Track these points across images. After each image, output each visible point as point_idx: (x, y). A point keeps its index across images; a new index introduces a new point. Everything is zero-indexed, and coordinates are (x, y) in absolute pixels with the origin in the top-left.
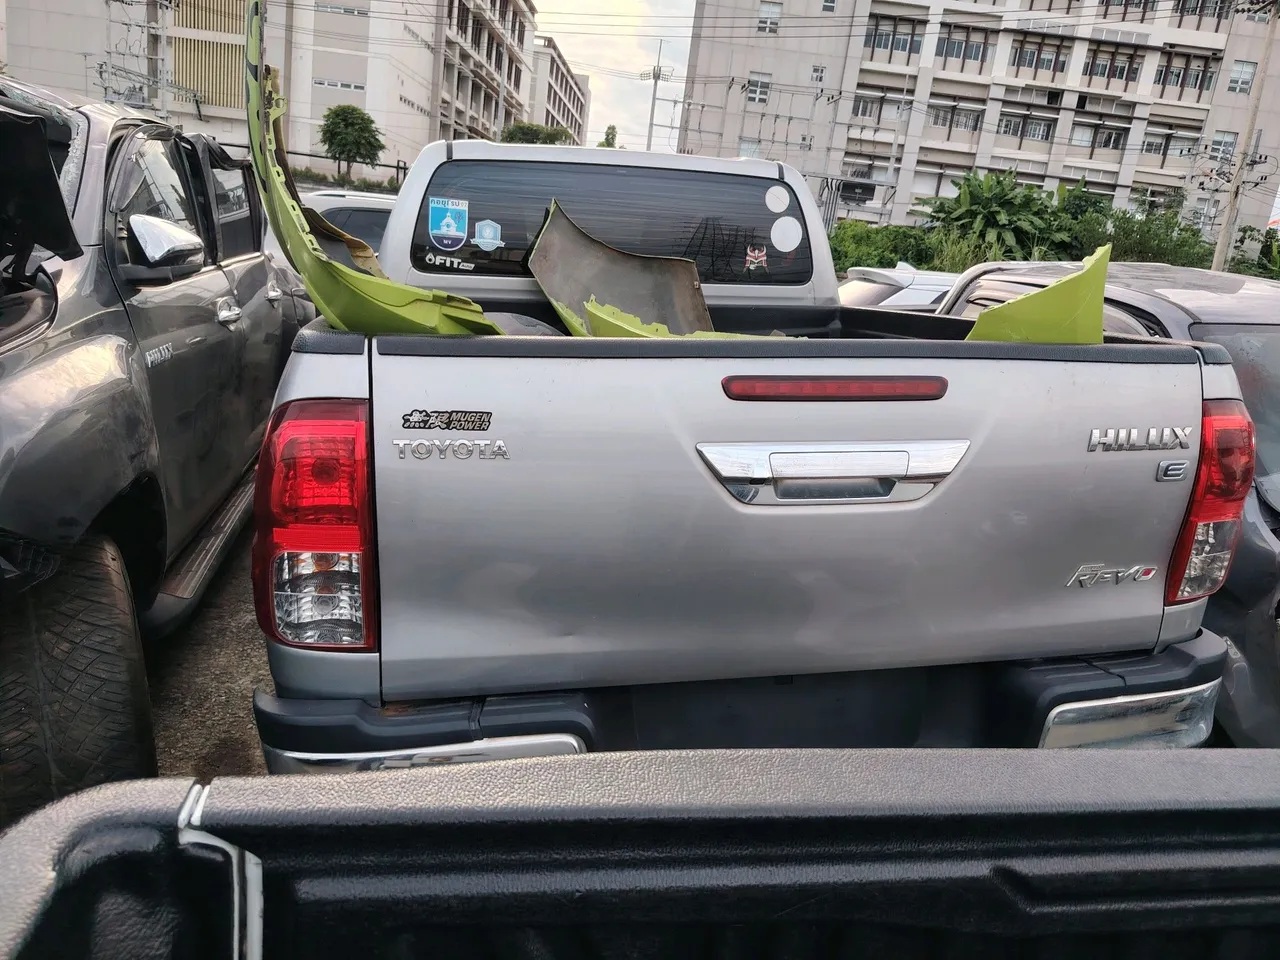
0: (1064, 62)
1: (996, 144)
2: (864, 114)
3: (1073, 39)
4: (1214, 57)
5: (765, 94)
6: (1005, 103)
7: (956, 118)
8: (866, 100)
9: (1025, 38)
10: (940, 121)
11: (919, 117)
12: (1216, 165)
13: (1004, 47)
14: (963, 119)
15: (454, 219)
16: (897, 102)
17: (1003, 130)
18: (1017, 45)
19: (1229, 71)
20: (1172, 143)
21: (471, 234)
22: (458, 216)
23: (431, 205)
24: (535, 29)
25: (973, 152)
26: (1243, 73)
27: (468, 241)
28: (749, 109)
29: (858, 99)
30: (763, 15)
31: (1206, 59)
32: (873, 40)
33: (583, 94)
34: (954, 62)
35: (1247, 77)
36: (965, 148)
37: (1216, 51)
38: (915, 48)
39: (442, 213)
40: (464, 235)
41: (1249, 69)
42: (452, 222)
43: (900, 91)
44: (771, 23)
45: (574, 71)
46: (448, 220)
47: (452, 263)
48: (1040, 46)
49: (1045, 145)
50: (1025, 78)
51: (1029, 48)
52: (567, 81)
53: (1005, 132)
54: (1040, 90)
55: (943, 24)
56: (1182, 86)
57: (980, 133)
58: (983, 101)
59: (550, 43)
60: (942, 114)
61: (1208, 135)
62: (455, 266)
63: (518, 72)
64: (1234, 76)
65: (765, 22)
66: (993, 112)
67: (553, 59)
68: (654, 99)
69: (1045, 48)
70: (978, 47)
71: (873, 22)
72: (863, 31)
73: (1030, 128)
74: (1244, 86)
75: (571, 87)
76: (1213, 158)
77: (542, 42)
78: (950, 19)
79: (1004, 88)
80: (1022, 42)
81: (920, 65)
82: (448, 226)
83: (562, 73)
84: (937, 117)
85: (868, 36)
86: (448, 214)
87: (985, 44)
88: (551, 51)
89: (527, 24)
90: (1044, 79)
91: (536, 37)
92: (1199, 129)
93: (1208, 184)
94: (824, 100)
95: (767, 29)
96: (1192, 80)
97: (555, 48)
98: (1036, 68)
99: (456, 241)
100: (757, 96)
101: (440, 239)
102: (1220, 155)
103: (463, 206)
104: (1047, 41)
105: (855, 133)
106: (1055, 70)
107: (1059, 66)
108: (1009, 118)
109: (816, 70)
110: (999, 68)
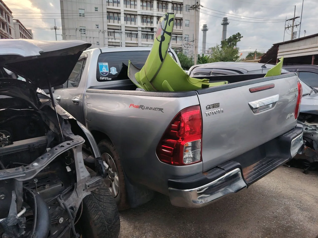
0: (152, 21)
1: (142, 41)
2: (110, 35)
3: (153, 16)
4: (181, 19)
5: (85, 32)
6: (142, 31)
7: (132, 35)
8: (110, 32)
9: (143, 16)
10: (129, 36)
11: (124, 35)
12: (186, 42)
13: (139, 19)
14: (133, 35)
15: (105, 68)
16: (119, 32)
17: (143, 37)
18: (142, 18)
19: (185, 22)
20: (177, 38)
21: (110, 71)
22: (106, 67)
23: (99, 65)
24: (12, 17)
25: (137, 43)
26: (187, 22)
27: (109, 73)
28: (82, 36)
29: (108, 32)
30: (80, 12)
31: (180, 20)
32: (109, 18)
33: (31, 35)
34: (129, 22)
35: (188, 23)
36: (135, 42)
37: (181, 18)
38: (119, 19)
39: (102, 66)
40: (108, 71)
41: (188, 21)
42: (105, 69)
43: (119, 30)
44: (83, 14)
45: (27, 29)
46: (104, 68)
47: (106, 79)
48: (147, 18)
49: (152, 40)
50: (145, 25)
51: (145, 18)
52: (25, 31)
53: (143, 38)
54: (149, 28)
55: (124, 14)
56: (177, 26)
57: (138, 38)
58: (137, 31)
59: (18, 21)
60: (128, 34)
61: (184, 36)
62: (107, 79)
63: (10, 30)
64: (186, 23)
65: (81, 14)
66: (140, 33)
67: (20, 26)
68: (56, 34)
69: (148, 18)
70: (133, 19)
71: (108, 14)
72: (106, 16)
73: (149, 36)
74: (188, 25)
75: (27, 33)
76: (185, 40)
77: (15, 21)
78: (126, 13)
79: (141, 28)
80: (143, 17)
81: (122, 23)
82: (104, 70)
83: (23, 29)
84: (128, 35)
85: (107, 17)
86: (104, 67)
87: (135, 18)
88: (19, 23)
89: (10, 16)
90: (149, 25)
91: (13, 20)
92: (182, 35)
93: (186, 46)
94: (101, 33)
95: (82, 16)
96: (178, 24)
97: (20, 22)
98: (147, 23)
99: (106, 73)
100: (83, 32)
101: (102, 73)
102: (187, 40)
103: (107, 64)
104: (148, 17)
105: (110, 40)
106: (151, 23)
107: (152, 22)
108: (144, 35)
109: (96, 25)
110: (139, 23)
